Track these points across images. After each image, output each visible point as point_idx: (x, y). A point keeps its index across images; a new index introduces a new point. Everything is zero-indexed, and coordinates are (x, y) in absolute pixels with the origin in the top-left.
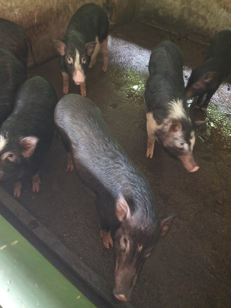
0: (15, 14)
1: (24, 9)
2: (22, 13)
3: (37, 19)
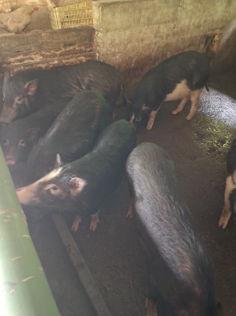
0: (116, 58)
1: (125, 54)
2: (122, 58)
3: (134, 64)
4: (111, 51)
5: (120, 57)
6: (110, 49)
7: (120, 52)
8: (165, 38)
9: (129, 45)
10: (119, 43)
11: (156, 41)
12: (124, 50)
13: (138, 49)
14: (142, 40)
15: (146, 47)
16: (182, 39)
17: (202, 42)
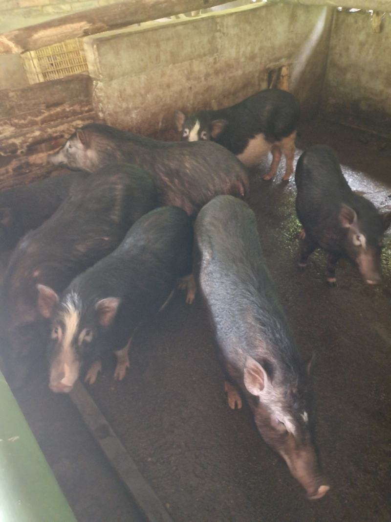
0: (132, 118)
1: (145, 110)
2: (141, 116)
3: (163, 123)
4: (121, 108)
5: (137, 115)
6: (119, 104)
7: (136, 108)
8: (203, 79)
9: (148, 96)
10: (132, 94)
11: (190, 86)
12: (142, 104)
13: (163, 100)
14: (168, 86)
15: (176, 95)
16: (230, 78)
17: (263, 80)
